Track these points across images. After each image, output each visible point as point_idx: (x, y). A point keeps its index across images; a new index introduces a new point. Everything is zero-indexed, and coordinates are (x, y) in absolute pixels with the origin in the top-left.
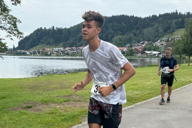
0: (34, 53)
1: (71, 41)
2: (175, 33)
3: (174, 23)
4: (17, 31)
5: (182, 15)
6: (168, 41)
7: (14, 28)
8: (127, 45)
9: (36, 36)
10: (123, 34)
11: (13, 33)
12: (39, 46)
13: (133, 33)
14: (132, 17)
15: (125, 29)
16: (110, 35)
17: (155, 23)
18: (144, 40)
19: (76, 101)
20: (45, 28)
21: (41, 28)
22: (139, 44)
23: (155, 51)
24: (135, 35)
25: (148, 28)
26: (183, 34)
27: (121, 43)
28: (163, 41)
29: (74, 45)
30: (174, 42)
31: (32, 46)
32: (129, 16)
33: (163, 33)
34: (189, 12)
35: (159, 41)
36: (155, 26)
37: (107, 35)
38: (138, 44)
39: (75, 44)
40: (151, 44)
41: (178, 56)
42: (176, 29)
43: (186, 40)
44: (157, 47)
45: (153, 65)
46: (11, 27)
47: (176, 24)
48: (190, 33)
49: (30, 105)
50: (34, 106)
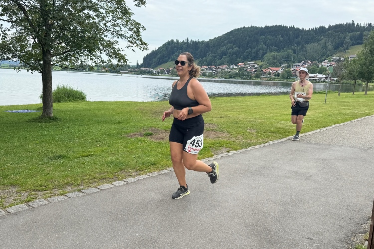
0: (162, 72)
1: (209, 58)
2: (349, 51)
3: (348, 38)
4: (141, 41)
5: (360, 27)
6: (339, 60)
7: (137, 36)
8: (284, 65)
9: (165, 51)
10: (278, 50)
11: (135, 42)
12: (168, 64)
13: (292, 49)
14: (292, 28)
15: (282, 44)
16: (261, 51)
17: (322, 37)
18: (306, 59)
19: (209, 130)
20: (177, 41)
21: (172, 41)
22: (300, 64)
23: (321, 74)
24: (295, 52)
25: (312, 44)
26: (360, 53)
27: (275, 63)
28: (332, 61)
29: (213, 63)
30: (347, 62)
31: (159, 63)
32: (287, 27)
33: (333, 51)
34: (370, 24)
35: (326, 61)
36: (323, 41)
37: (258, 51)
38: (298, 64)
39: (215, 62)
40: (316, 64)
41: (353, 82)
42: (351, 46)
43: (363, 60)
44: (324, 68)
45: (317, 92)
46: (132, 35)
47: (351, 39)
48: (370, 51)
49: (150, 132)
50: (155, 133)
